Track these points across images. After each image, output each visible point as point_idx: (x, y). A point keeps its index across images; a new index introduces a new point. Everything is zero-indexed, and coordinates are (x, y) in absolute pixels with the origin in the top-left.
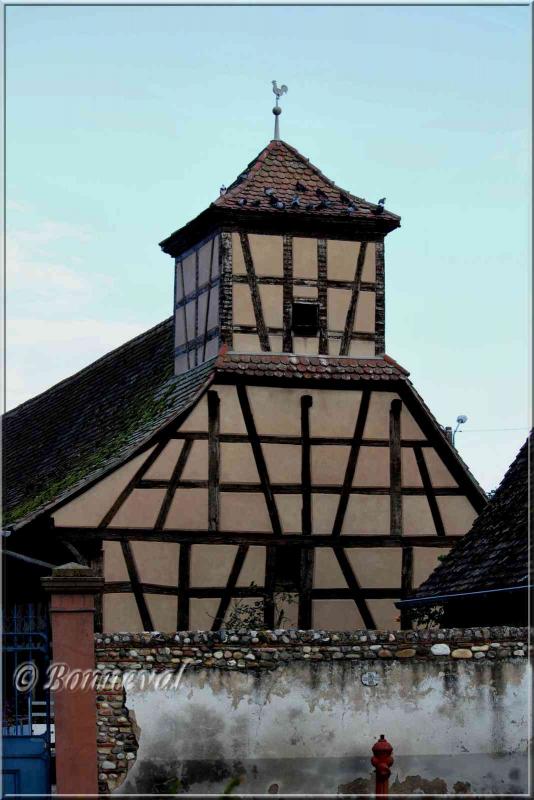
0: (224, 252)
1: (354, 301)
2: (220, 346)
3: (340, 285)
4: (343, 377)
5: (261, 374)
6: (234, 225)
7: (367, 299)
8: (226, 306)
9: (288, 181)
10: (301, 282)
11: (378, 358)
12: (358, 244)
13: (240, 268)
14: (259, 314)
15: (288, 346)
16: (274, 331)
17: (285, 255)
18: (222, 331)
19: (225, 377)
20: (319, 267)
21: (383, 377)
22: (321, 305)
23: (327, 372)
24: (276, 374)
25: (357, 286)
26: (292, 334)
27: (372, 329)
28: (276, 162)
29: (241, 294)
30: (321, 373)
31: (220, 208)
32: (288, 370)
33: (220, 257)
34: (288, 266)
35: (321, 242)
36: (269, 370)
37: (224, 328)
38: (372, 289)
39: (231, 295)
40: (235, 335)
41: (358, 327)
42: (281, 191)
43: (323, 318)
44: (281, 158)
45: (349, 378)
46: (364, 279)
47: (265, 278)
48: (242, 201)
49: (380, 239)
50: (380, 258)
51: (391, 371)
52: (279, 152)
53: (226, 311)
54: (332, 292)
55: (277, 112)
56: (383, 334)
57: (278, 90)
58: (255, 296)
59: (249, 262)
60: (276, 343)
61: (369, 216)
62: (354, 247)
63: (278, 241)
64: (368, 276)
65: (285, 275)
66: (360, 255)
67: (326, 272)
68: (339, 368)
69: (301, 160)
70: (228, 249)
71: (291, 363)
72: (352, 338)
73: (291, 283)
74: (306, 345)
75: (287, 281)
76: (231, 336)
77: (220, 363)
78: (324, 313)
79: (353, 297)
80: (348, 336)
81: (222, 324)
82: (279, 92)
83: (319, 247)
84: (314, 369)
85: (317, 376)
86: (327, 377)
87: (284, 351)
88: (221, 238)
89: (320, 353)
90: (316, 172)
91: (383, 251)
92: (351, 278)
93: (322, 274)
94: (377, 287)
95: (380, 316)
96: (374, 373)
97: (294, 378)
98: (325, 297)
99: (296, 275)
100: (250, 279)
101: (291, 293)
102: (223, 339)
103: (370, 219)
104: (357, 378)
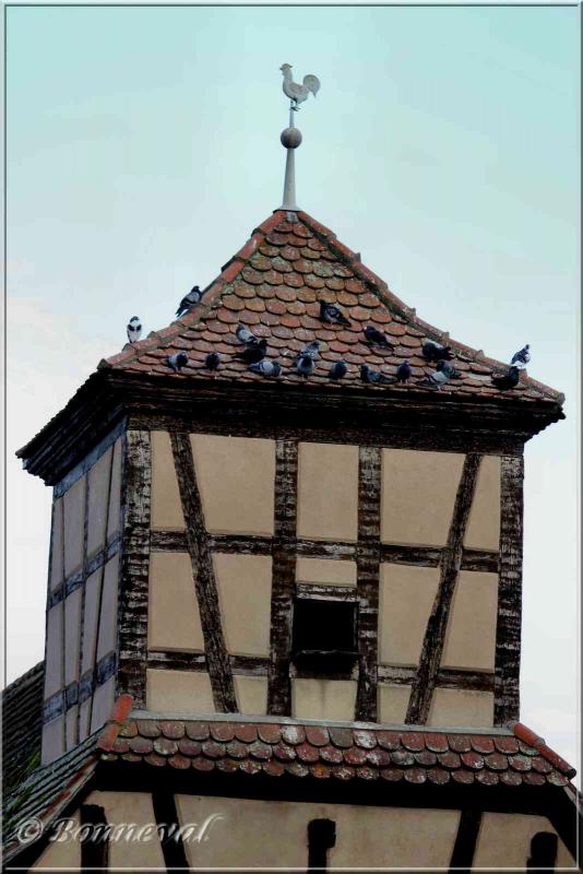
0: (132, 476)
1: (446, 592)
2: (116, 699)
3: (411, 555)
4: (408, 776)
5: (208, 766)
6: (157, 413)
7: (477, 590)
8: (132, 605)
9: (301, 307)
10: (318, 549)
11: (503, 731)
12: (458, 460)
13: (167, 514)
14: (212, 625)
15: (280, 700)
16: (248, 663)
17: (278, 483)
18: (123, 663)
19: (120, 773)
20: (361, 512)
21: (506, 778)
22: (364, 602)
23: (368, 763)
24: (244, 766)
25: (454, 558)
26: (292, 671)
27: (487, 662)
28: (279, 263)
29: (170, 575)
30: (356, 766)
31: (120, 373)
32: (274, 757)
33: (123, 489)
34: (285, 512)
35: (368, 454)
36: (227, 756)
37: (125, 655)
38: (492, 567)
39: (145, 579)
40: (150, 672)
41: (453, 657)
42: (282, 332)
43: (368, 634)
44: (291, 253)
45: (422, 779)
46: (471, 540)
47: (230, 538)
48: (174, 357)
49: (513, 447)
50: (513, 492)
51: (528, 763)
52: (291, 239)
53: (133, 616)
54: (391, 573)
55: (290, 142)
56: (515, 673)
57: (294, 87)
58: (204, 580)
59: (191, 501)
60: (252, 693)
61: (484, 392)
62: (450, 464)
63: (262, 452)
64: (483, 533)
65: (278, 532)
66: (462, 487)
67: (378, 524)
68: (400, 755)
69: (342, 257)
70: (141, 469)
71: (284, 740)
72: (438, 682)
73: (293, 551)
74: (323, 700)
75: (282, 546)
76: (143, 675)
77: (109, 738)
78: (372, 621)
79: (442, 586)
80: (428, 678)
81: (123, 647)
82: (297, 91)
83: (362, 465)
84: (337, 757)
85: (344, 773)
86: (368, 775)
87: (270, 712)
88: (125, 444)
89: (358, 718)
90: (373, 286)
91: (521, 476)
92: (439, 538)
93: (369, 530)
94: (505, 564)
95: (508, 631)
96: (486, 768)
97: (288, 776)
98: (375, 583)
99: (306, 530)
100: (194, 539)
101: (292, 576)
102: (123, 681)
103: (489, 399)
104: (441, 778)
